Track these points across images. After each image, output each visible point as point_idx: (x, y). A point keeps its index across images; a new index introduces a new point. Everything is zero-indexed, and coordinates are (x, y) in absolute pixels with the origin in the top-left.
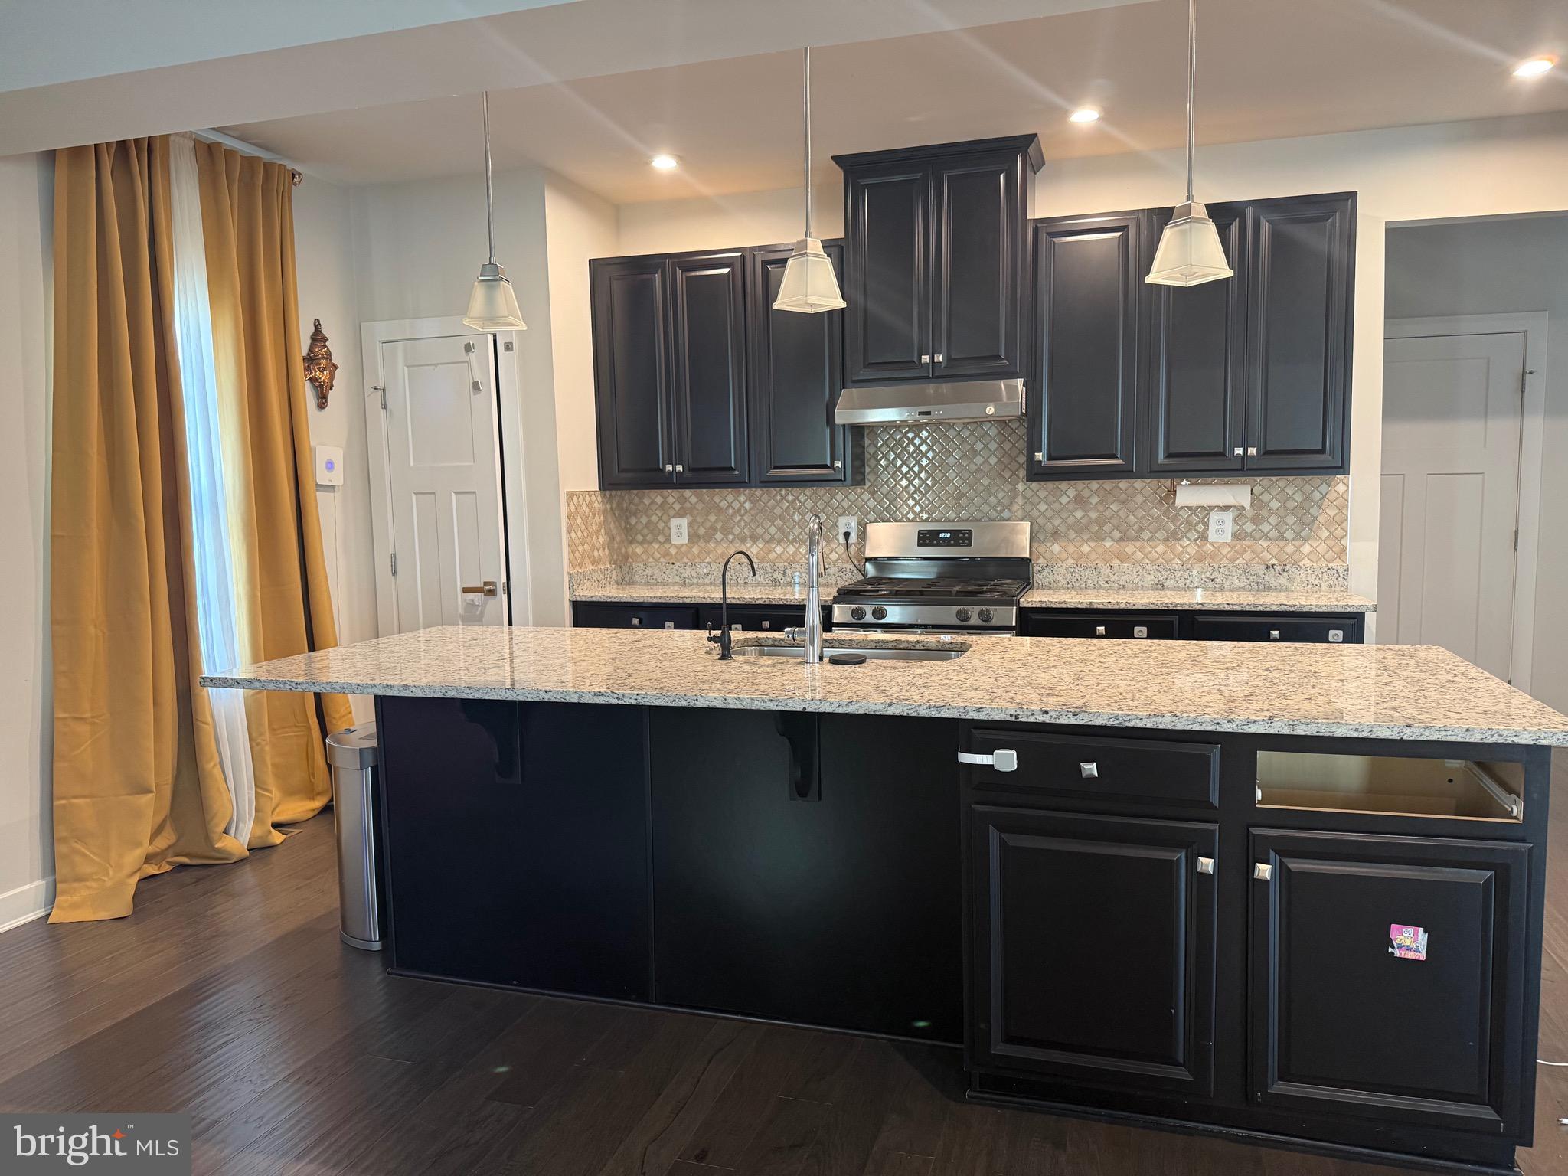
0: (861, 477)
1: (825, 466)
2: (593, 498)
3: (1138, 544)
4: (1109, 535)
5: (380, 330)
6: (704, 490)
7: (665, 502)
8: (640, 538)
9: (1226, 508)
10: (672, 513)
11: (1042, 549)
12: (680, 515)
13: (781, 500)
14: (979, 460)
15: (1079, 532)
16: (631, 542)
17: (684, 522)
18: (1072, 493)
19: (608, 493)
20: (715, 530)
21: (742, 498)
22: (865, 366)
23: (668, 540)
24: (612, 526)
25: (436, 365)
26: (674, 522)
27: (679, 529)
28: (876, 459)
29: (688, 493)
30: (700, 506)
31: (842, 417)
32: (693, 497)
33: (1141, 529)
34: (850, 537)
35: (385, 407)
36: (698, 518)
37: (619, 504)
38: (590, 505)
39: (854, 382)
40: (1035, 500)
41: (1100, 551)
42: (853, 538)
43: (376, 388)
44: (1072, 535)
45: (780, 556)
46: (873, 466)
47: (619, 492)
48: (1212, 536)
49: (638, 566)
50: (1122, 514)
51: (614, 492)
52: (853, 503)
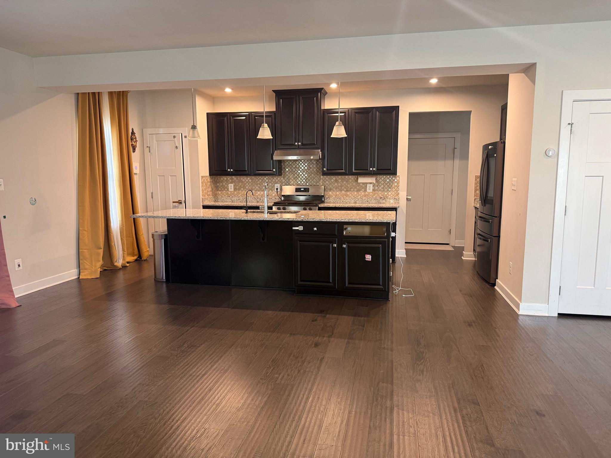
0: (281, 174)
1: (271, 171)
2: (208, 178)
3: (350, 192)
4: (343, 190)
5: (148, 131)
6: (238, 176)
7: (227, 179)
8: (220, 189)
9: (371, 183)
10: (229, 182)
11: (327, 193)
12: (231, 183)
13: (259, 179)
14: (311, 170)
15: (336, 189)
16: (217, 190)
17: (232, 185)
18: (334, 179)
19: (211, 177)
20: (241, 187)
21: (249, 179)
22: (281, 145)
23: (228, 190)
24: (212, 186)
25: (165, 141)
26: (230, 185)
27: (231, 187)
28: (285, 169)
29: (233, 177)
30: (237, 181)
31: (275, 158)
32: (235, 178)
33: (351, 188)
34: (278, 190)
35: (150, 152)
36: (236, 184)
37: (214, 180)
38: (207, 180)
39: (278, 149)
40: (325, 180)
41: (341, 194)
42: (279, 190)
43: (147, 147)
44: (334, 189)
45: (259, 195)
46: (284, 171)
47: (214, 176)
48: (368, 190)
49: (220, 197)
50: (346, 184)
51: (213, 176)
52: (279, 180)
